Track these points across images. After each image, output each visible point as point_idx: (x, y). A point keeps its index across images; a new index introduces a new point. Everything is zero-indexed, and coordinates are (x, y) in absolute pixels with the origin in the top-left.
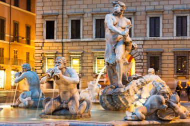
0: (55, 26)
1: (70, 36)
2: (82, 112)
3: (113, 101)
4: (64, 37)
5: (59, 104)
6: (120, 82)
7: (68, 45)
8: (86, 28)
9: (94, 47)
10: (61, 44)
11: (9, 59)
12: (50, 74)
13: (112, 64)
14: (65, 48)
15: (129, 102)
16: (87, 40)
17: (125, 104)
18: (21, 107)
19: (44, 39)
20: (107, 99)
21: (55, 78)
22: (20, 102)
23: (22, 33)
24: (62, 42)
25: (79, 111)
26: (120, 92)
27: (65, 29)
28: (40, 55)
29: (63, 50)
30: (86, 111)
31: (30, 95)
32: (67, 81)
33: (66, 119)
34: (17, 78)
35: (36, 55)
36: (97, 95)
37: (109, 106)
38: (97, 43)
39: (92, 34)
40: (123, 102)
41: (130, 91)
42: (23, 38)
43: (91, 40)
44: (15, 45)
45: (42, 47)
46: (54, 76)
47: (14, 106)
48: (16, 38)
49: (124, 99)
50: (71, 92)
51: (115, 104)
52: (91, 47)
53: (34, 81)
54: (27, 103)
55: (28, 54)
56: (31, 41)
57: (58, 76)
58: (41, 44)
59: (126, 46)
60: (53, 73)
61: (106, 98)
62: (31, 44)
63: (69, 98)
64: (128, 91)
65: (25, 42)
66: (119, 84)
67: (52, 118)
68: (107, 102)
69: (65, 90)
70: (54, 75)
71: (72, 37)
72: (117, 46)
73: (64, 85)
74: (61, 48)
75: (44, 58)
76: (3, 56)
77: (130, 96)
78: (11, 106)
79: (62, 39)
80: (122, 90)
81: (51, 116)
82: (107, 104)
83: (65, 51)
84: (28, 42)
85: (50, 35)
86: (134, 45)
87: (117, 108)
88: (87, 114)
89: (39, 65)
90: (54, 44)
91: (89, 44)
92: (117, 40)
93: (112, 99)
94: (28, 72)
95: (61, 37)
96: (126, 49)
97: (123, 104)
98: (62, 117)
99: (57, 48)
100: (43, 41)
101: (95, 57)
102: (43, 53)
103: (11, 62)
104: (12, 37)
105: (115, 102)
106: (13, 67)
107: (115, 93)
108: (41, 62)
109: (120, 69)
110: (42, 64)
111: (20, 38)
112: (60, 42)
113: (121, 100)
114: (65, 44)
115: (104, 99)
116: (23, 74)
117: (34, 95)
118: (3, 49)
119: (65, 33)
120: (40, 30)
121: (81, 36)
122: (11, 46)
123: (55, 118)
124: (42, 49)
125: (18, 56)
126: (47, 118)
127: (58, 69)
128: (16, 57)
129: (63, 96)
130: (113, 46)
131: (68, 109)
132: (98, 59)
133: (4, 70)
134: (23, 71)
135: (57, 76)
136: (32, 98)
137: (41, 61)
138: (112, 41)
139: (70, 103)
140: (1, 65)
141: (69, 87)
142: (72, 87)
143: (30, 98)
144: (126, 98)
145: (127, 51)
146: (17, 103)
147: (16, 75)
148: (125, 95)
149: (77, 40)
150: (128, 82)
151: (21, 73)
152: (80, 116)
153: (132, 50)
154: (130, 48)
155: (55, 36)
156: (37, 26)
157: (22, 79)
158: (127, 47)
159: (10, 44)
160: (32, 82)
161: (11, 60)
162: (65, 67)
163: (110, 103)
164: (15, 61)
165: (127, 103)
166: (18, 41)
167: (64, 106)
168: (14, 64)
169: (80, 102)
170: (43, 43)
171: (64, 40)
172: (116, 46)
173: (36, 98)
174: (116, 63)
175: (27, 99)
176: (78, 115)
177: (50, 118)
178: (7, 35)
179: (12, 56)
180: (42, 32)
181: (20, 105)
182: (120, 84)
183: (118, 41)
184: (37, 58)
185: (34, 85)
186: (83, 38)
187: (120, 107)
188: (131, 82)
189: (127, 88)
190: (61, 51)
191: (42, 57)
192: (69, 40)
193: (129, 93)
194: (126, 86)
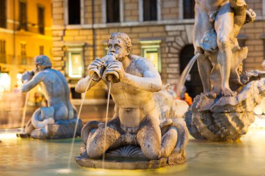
0: (82, 5)
1: (104, 19)
2: (168, 152)
3: (213, 123)
4: (96, 20)
5: (117, 135)
6: (226, 86)
7: (102, 32)
8: (128, 7)
9: (141, 35)
10: (91, 32)
11: (14, 56)
12: (98, 72)
13: (210, 52)
14: (98, 37)
15: (245, 123)
16: (130, 24)
17: (238, 128)
18: (35, 138)
19: (65, 25)
20: (203, 120)
21: (110, 79)
22: (33, 128)
23: (32, 17)
24: (94, 30)
25: (163, 149)
26: (228, 106)
27: (96, 9)
28: (60, 49)
29: (94, 40)
30: (178, 149)
31: (52, 114)
32: (136, 85)
33: (136, 168)
34: (27, 83)
35: (53, 49)
36: (169, 109)
37: (206, 132)
38: (145, 29)
39: (138, 16)
40: (234, 124)
41: (248, 104)
42: (34, 25)
43: (136, 23)
44: (23, 35)
45: (62, 37)
46: (108, 75)
47: (22, 136)
48: (23, 25)
49: (237, 119)
50: (142, 109)
51: (219, 128)
52: (136, 35)
53: (59, 87)
54: (46, 130)
55: (42, 49)
56: (46, 29)
57: (117, 74)
58: (61, 33)
59: (235, 15)
60: (104, 69)
61: (199, 117)
62: (46, 33)
63: (138, 122)
64: (244, 102)
65: (36, 31)
66: (223, 89)
67: (106, 168)
68: (202, 125)
69: (128, 105)
70: (105, 73)
71: (108, 21)
72: (218, 16)
73: (126, 94)
74: (91, 37)
75: (66, 54)
76: (5, 52)
77: (247, 112)
78: (17, 135)
79: (93, 23)
80: (232, 101)
81: (103, 163)
82: (202, 129)
83: (98, 42)
84: (42, 31)
85: (74, 18)
86: (250, 14)
87: (222, 136)
88: (179, 156)
89: (59, 64)
90: (81, 32)
91: (134, 30)
92: (217, 4)
93: (212, 119)
94: (46, 71)
95: (90, 21)
96: (236, 22)
97: (234, 129)
98: (128, 164)
99: (85, 38)
100: (63, 28)
101: (143, 49)
102: (64, 46)
103: (17, 61)
104: (17, 23)
105: (219, 124)
106: (20, 68)
107: (220, 107)
108: (62, 60)
109: (226, 59)
110: (63, 62)
111: (29, 25)
112: (89, 29)
113: (230, 120)
114: (98, 32)
115: (196, 120)
116: (36, 75)
117: (59, 113)
118: (4, 42)
119: (97, 15)
120: (60, 11)
121: (122, 19)
122: (16, 37)
123: (111, 168)
124: (62, 40)
125: (27, 52)
126: (94, 167)
127: (114, 59)
128: (24, 54)
129: (125, 118)
130: (211, 16)
131: (138, 146)
132: (148, 52)
133: (8, 72)
134: (37, 70)
135: (113, 76)
136: (56, 121)
137: (62, 57)
138: (209, 6)
139: (142, 133)
140: (3, 65)
141: (139, 99)
142: (145, 98)
143: (51, 120)
144: (240, 116)
145: (236, 26)
146: (27, 130)
147: (24, 78)
148: (239, 110)
149: (116, 24)
150: (240, 85)
151: (33, 74)
152: (165, 160)
153: (246, 22)
154: (242, 18)
155: (82, 20)
156: (55, 5)
157: (36, 85)
158: (238, 17)
159: (14, 34)
160: (55, 89)
161: (16, 58)
162: (129, 56)
163: (208, 127)
164: (22, 59)
165: (241, 125)
166: (26, 29)
167: (129, 139)
168: (22, 64)
169: (162, 129)
170: (64, 30)
171: (96, 26)
172: (215, 15)
173: (63, 120)
174: (217, 48)
175: (45, 121)
176: (162, 160)
177: (101, 167)
178: (10, 21)
179: (18, 53)
180: (63, 14)
181: (33, 134)
182: (227, 90)
183: (219, 7)
184: (56, 53)
185: (59, 96)
186: (125, 21)
187: (227, 134)
188: (248, 86)
189: (241, 97)
190: (91, 43)
191: (63, 52)
192: (104, 25)
193: (245, 107)
194: (239, 93)
